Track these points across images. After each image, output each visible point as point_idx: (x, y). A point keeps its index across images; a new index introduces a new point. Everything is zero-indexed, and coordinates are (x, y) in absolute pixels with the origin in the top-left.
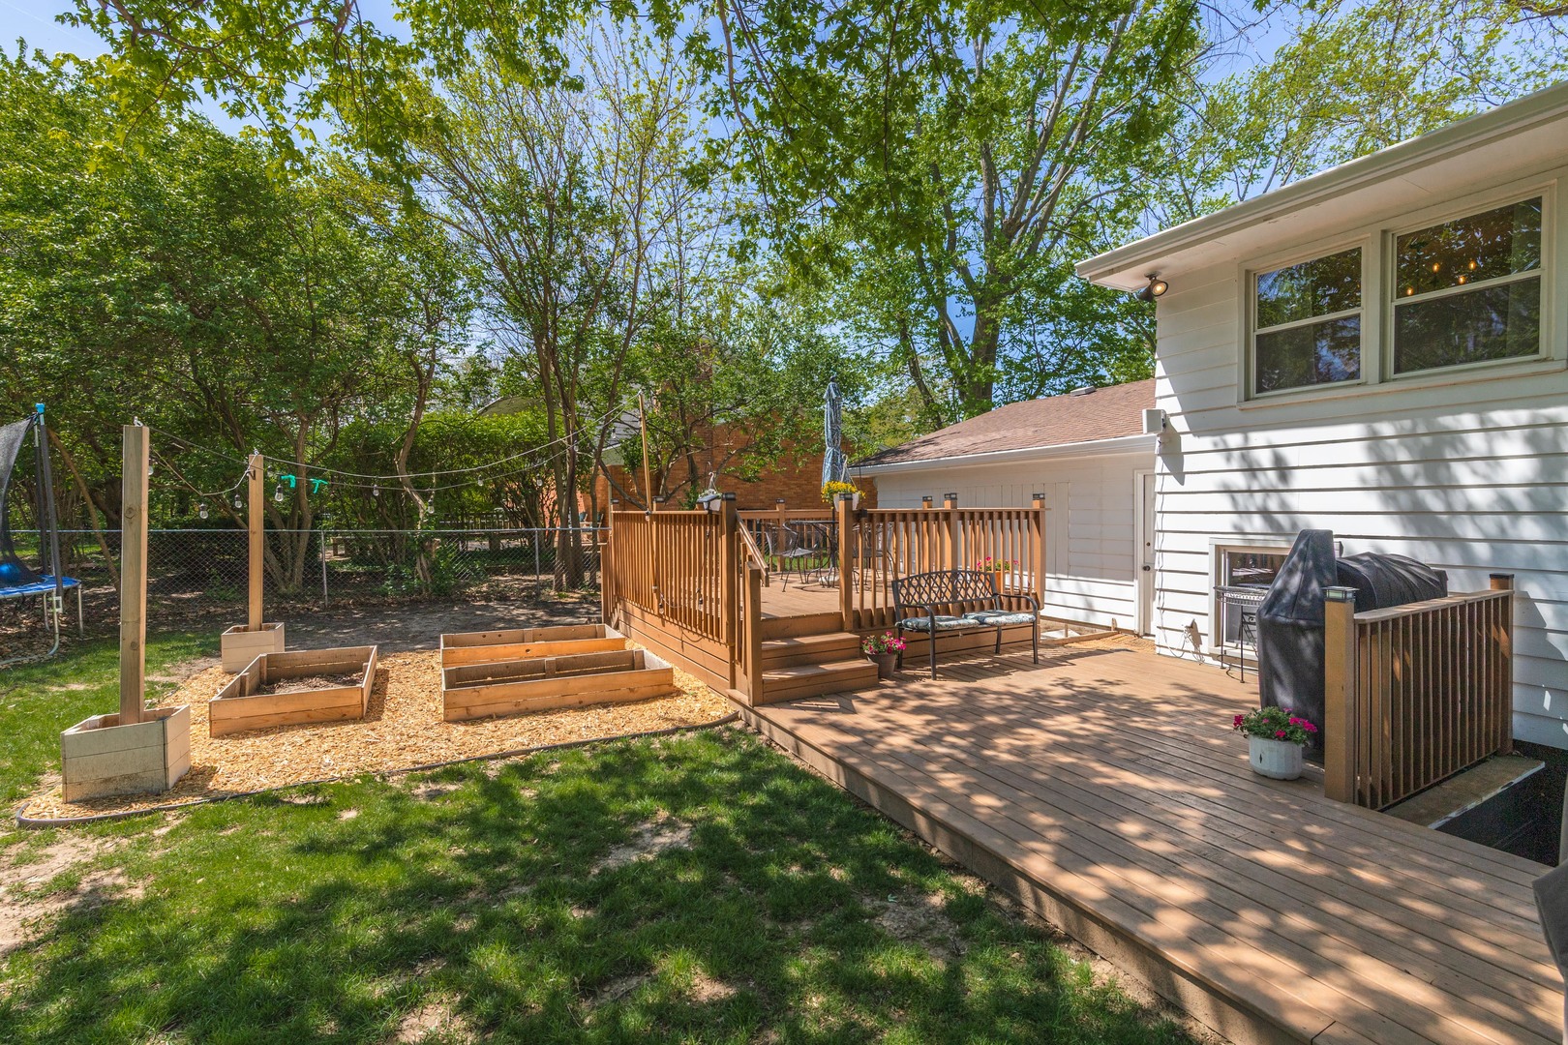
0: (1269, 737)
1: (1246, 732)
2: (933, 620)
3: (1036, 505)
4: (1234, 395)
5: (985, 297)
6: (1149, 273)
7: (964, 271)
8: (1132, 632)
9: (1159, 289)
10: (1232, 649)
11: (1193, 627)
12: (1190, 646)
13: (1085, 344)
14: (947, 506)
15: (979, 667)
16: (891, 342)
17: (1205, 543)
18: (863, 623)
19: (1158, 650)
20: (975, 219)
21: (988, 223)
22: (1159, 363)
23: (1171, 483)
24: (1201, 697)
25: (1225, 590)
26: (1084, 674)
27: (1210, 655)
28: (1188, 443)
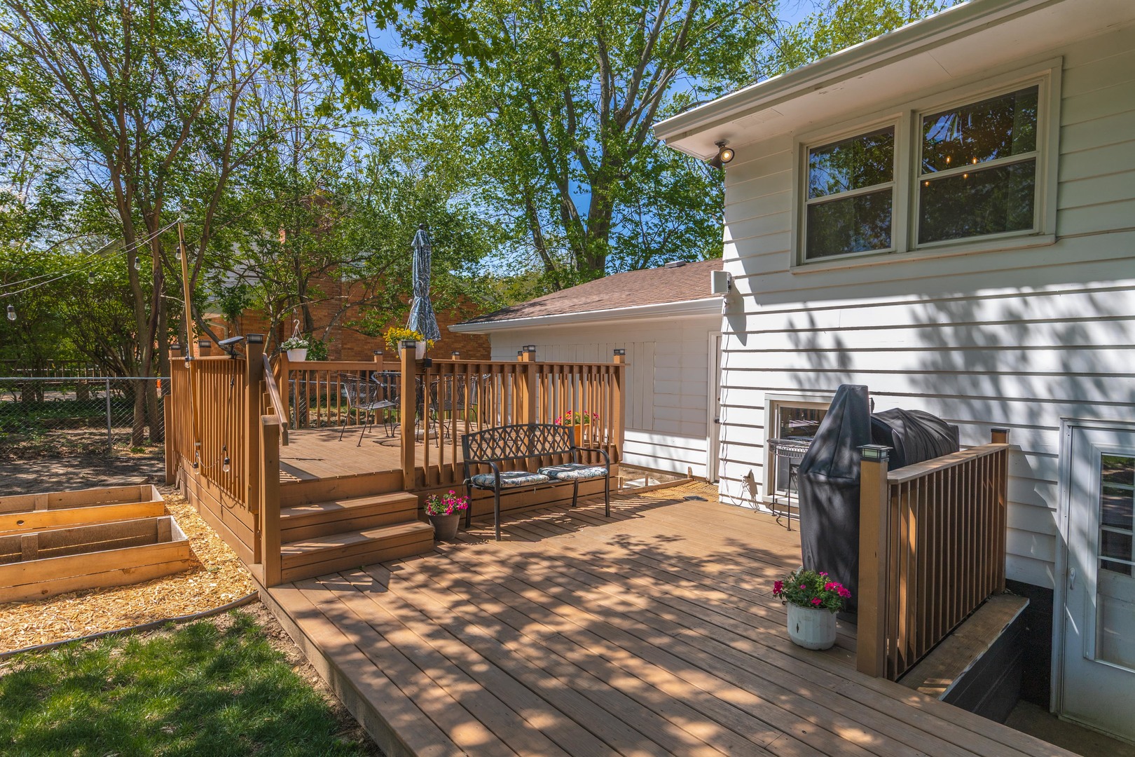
0: (805, 605)
1: (785, 599)
2: (498, 477)
3: (616, 360)
4: (788, 260)
5: (598, 178)
6: (718, 140)
7: (581, 153)
8: (704, 480)
9: (727, 155)
10: (781, 496)
11: (750, 477)
12: (748, 496)
13: (682, 227)
15: (550, 523)
16: (519, 212)
17: (760, 399)
18: (427, 481)
19: (721, 498)
20: (594, 111)
21: (605, 115)
22: (726, 228)
23: (733, 342)
24: (751, 553)
25: (777, 443)
26: (642, 531)
27: (764, 503)
28: (750, 304)
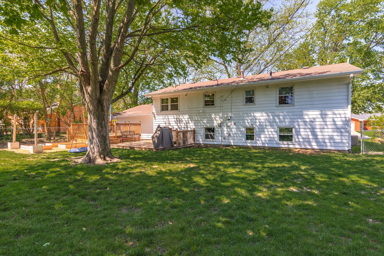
3: (140, 123)
4: (160, 111)
14: (128, 123)
23: (154, 120)
28: (156, 116)
